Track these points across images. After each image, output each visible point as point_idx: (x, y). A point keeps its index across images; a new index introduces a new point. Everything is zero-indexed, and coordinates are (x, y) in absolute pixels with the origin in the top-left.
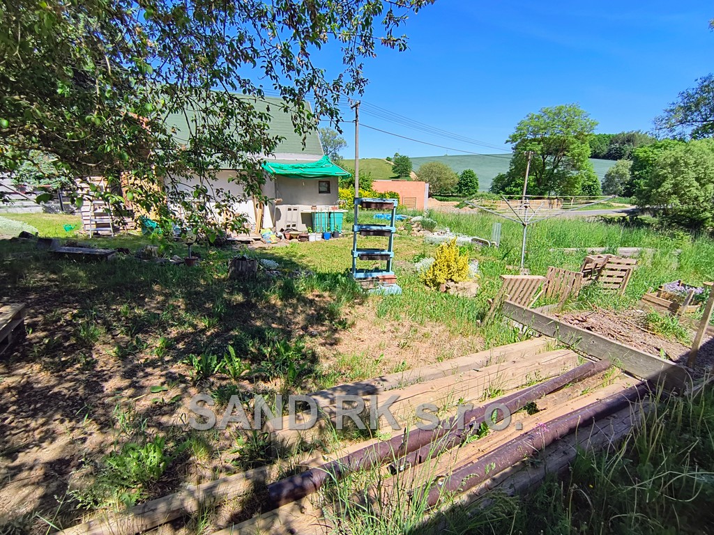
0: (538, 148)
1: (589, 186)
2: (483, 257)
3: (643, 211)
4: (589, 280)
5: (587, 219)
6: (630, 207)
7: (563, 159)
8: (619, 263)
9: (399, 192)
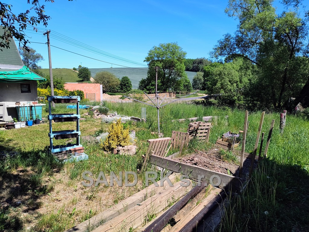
0: (160, 65)
1: (187, 85)
2: (138, 129)
3: (211, 97)
4: (192, 136)
5: (188, 103)
6: (205, 95)
7: (173, 71)
8: (204, 126)
9: (83, 91)
